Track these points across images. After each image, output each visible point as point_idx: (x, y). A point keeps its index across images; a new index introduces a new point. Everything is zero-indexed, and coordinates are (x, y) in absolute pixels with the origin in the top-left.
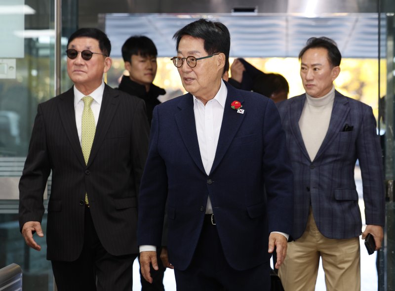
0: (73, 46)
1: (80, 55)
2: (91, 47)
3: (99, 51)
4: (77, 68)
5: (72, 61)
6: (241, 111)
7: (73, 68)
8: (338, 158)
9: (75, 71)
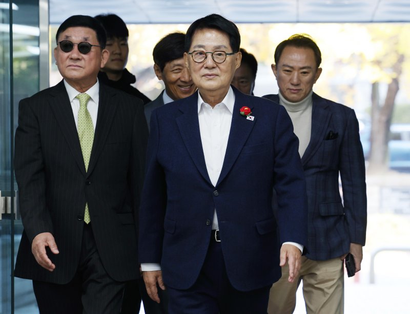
0: (67, 37)
1: (76, 48)
2: (88, 38)
3: (97, 43)
4: (72, 63)
5: (66, 55)
6: (250, 118)
7: (68, 62)
8: (321, 170)
9: (70, 66)
